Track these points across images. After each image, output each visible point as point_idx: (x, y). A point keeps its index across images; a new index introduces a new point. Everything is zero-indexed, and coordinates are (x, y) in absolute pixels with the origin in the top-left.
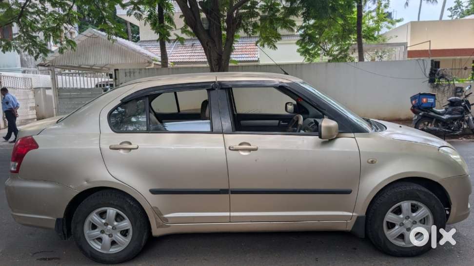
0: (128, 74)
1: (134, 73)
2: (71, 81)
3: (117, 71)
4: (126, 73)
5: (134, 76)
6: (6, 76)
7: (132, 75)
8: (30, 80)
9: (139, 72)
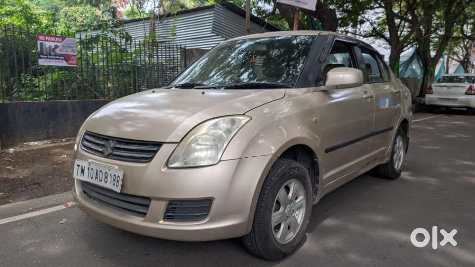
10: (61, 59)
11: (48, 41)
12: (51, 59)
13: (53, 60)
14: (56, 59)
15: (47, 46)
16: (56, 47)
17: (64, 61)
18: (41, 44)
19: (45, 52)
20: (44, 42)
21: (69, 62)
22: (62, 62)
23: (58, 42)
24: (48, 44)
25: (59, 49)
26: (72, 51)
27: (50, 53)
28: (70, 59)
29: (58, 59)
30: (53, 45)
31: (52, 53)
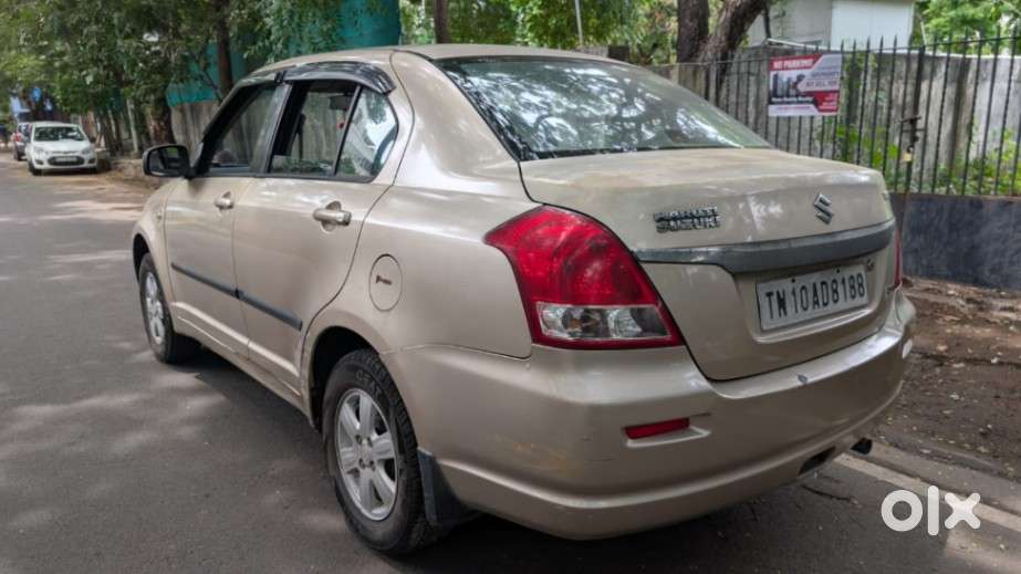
10: (808, 102)
11: (787, 69)
12: (788, 103)
13: (793, 106)
14: (799, 102)
15: (785, 80)
16: (800, 78)
17: (812, 106)
18: (776, 77)
19: (779, 92)
20: (781, 73)
21: (822, 107)
22: (808, 108)
23: (805, 68)
24: (785, 76)
25: (804, 81)
26: (830, 83)
27: (788, 92)
28: (824, 101)
29: (802, 102)
30: (794, 74)
31: (792, 92)
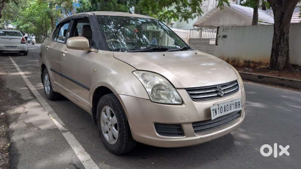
0: (225, 30)
1: (228, 29)
2: (206, 34)
3: (219, 28)
4: (223, 29)
5: (228, 31)
6: (179, 32)
7: (227, 30)
8: (187, 33)
9: (231, 29)
